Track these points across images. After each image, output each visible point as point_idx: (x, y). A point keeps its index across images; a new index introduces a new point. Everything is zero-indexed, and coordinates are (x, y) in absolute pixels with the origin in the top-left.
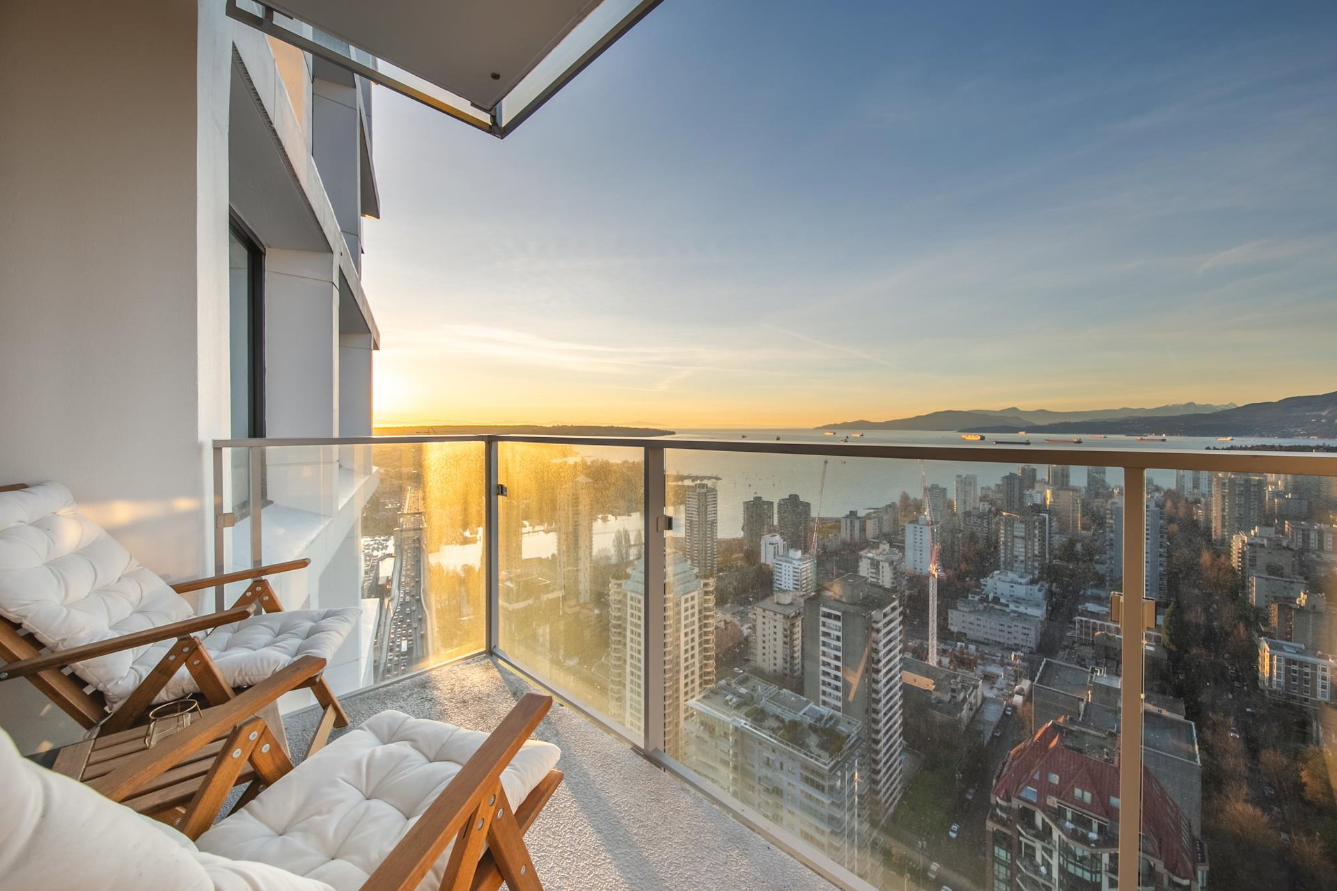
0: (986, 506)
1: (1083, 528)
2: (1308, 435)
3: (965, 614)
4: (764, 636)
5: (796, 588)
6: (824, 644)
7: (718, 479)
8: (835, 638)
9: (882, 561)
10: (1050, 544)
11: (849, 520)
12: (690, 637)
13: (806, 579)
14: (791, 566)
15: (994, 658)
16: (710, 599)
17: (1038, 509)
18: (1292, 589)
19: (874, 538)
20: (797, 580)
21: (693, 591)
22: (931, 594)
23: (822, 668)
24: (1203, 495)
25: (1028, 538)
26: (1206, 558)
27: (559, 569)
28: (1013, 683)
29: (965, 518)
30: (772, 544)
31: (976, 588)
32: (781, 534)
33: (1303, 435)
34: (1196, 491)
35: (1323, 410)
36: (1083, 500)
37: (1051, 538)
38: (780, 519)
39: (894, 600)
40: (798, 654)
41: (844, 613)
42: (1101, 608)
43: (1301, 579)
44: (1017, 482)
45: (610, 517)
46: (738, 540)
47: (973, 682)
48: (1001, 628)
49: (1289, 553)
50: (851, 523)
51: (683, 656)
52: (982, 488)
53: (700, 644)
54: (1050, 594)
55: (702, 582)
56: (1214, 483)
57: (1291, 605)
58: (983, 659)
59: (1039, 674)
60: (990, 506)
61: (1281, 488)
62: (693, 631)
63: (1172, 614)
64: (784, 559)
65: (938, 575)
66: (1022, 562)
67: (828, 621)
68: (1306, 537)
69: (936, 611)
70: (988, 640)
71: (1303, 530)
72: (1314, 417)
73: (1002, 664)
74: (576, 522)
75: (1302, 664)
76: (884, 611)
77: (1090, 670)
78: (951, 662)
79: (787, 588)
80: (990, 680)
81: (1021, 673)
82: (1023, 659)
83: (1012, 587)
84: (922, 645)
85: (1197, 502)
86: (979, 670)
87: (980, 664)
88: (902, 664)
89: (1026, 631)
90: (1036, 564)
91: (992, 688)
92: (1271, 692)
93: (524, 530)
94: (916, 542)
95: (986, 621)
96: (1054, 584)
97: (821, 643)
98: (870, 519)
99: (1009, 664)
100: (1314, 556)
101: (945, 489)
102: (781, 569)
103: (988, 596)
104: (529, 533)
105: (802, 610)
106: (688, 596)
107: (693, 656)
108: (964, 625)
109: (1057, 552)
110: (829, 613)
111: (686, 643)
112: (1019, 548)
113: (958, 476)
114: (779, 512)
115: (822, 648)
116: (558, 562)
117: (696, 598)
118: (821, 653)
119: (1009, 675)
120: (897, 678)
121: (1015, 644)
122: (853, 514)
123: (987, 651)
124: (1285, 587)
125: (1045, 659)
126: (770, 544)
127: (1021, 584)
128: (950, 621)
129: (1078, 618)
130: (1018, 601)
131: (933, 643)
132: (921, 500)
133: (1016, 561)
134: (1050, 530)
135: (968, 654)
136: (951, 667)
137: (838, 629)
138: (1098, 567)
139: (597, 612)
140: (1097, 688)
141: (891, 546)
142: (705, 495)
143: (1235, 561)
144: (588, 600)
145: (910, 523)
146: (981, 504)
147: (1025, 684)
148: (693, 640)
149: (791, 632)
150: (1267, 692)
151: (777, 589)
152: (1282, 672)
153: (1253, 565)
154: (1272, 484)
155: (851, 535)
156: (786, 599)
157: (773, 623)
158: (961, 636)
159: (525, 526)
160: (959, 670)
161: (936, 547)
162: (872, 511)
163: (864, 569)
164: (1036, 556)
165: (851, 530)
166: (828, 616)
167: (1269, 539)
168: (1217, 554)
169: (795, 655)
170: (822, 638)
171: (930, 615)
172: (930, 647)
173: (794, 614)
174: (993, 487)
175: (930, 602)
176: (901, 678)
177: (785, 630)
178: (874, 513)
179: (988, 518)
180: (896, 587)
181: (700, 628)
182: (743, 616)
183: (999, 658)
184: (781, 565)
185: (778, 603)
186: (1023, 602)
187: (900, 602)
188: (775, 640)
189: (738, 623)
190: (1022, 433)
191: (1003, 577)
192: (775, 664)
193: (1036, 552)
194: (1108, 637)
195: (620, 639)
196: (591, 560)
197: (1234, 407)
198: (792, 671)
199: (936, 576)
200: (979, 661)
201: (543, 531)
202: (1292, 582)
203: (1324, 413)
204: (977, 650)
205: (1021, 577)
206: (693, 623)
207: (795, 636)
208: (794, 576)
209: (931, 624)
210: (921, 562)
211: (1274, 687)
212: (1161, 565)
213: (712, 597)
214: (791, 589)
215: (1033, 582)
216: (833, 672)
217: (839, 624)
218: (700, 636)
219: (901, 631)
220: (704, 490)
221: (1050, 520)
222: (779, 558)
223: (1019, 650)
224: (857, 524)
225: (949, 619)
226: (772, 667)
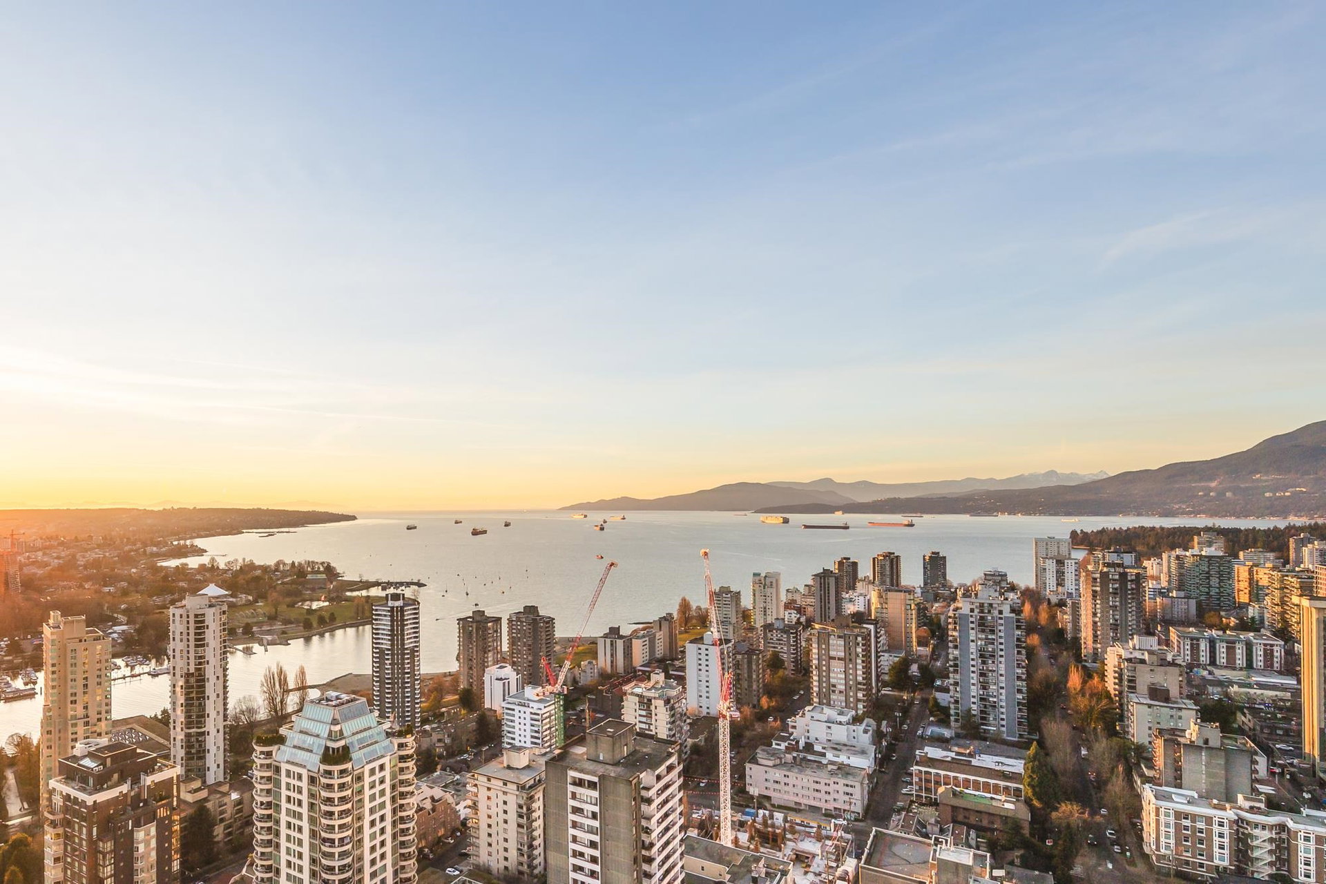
0: (793, 615)
1: (920, 644)
2: (1195, 513)
3: (766, 769)
4: (489, 817)
5: (536, 743)
6: (575, 825)
7: (420, 585)
8: (590, 815)
9: (655, 698)
10: (877, 667)
11: (608, 641)
12: (379, 826)
13: (550, 728)
14: (528, 710)
15: (807, 829)
16: (408, 768)
17: (860, 618)
18: (1180, 718)
19: (641, 666)
20: (536, 732)
21: (383, 756)
22: (721, 743)
23: (572, 861)
24: (1070, 595)
25: (848, 659)
26: (1075, 680)
27: (172, 732)
28: (834, 865)
29: (765, 634)
30: (501, 679)
31: (782, 731)
32: (513, 664)
33: (1189, 513)
34: (1060, 588)
35: (1211, 479)
36: (917, 605)
37: (877, 657)
38: (513, 642)
39: (670, 755)
40: (539, 842)
41: (602, 778)
42: (945, 753)
43: (1190, 704)
44: (832, 581)
45: (256, 647)
46: (450, 674)
47: (781, 867)
48: (817, 786)
49: (1176, 670)
50: (612, 645)
51: (368, 857)
52: (788, 591)
53: (394, 836)
54: (878, 736)
55: (396, 741)
56: (1082, 579)
57: (1179, 739)
58: (793, 832)
59: (866, 851)
60: (798, 616)
61: (1164, 584)
62: (382, 818)
63: (1035, 758)
64: (517, 701)
65: (731, 717)
66: (841, 692)
67: (579, 790)
68: (1195, 649)
69: (728, 768)
70: (800, 804)
71: (1192, 639)
72: (1202, 489)
73: (819, 838)
74: (200, 657)
75: (1194, 817)
76: (657, 772)
77: (932, 842)
78: (751, 838)
79: (522, 744)
80: (803, 862)
81: (844, 849)
82: (846, 830)
83: (829, 727)
84: (711, 817)
85: (1062, 604)
86: (788, 849)
87: (790, 840)
88: (683, 847)
89: (849, 790)
90: (860, 695)
91: (806, 873)
92: (1159, 857)
93: (114, 674)
94: (700, 670)
95: (797, 778)
96: (884, 723)
97: (570, 824)
98: (638, 638)
99: (829, 838)
100: (1205, 673)
101: (739, 593)
102: (514, 716)
103: (797, 742)
104: (124, 678)
105: (543, 775)
106: (376, 764)
107: (383, 856)
108: (768, 784)
109: (886, 678)
110: (581, 780)
111: (373, 836)
112: (837, 673)
113: (755, 575)
114: (510, 633)
115: (572, 831)
116: (171, 721)
117: (387, 767)
118: (570, 839)
119: (827, 852)
120: (678, 868)
121: (835, 808)
122: (614, 632)
123: (798, 821)
124: (1172, 716)
125: (874, 829)
126: (497, 679)
127: (840, 723)
128: (748, 780)
129: (916, 767)
130: (837, 747)
131: (726, 814)
132: (707, 610)
133: (834, 691)
134: (876, 647)
135: (773, 826)
136: (752, 847)
137: (593, 801)
138: (939, 695)
139: (235, 796)
140: (943, 866)
141: (668, 676)
142: (402, 609)
143: (1111, 685)
144: (222, 780)
145: (691, 642)
146: (787, 613)
147: (850, 865)
148: (383, 831)
149: (528, 809)
150: (1154, 858)
151: (509, 746)
152: (1172, 830)
153: (1132, 688)
154: (1153, 577)
155: (612, 662)
156: (522, 760)
157: (502, 797)
158: (763, 801)
159: (119, 668)
160: (762, 850)
161: (726, 675)
162: (641, 626)
163: (631, 712)
164: (860, 683)
165: (612, 655)
166: (579, 783)
167: (1151, 653)
168: (1088, 674)
169: (536, 843)
170: (572, 817)
171: (721, 774)
172: (722, 818)
173: (532, 782)
174: (802, 589)
175: (721, 756)
176: (682, 867)
177: (520, 807)
178: (644, 629)
179: (796, 633)
180: (674, 735)
181: (394, 811)
182: (459, 788)
183: (815, 830)
184: (513, 710)
185: (509, 767)
186: (846, 748)
187: (680, 757)
188: (506, 822)
189: (451, 800)
190: (839, 514)
191: (817, 715)
192: (506, 859)
193: (860, 679)
194: (955, 794)
195: (269, 837)
196: (225, 717)
197: (1105, 477)
198: (530, 866)
199: (728, 718)
200: (789, 836)
201: (149, 674)
202: (1180, 709)
203: (1213, 484)
204: (785, 820)
205: (841, 713)
206: (382, 805)
207: (535, 815)
208: (532, 725)
209: (722, 787)
210: (708, 697)
211: (1163, 851)
212: (1019, 691)
213: (411, 764)
214: (528, 745)
215: (857, 720)
216: (589, 866)
217: (595, 794)
218: (394, 823)
219: (681, 800)
220: (399, 603)
221: (876, 632)
222: (511, 700)
223: (840, 816)
224: (620, 643)
225: (747, 777)
226: (503, 864)
